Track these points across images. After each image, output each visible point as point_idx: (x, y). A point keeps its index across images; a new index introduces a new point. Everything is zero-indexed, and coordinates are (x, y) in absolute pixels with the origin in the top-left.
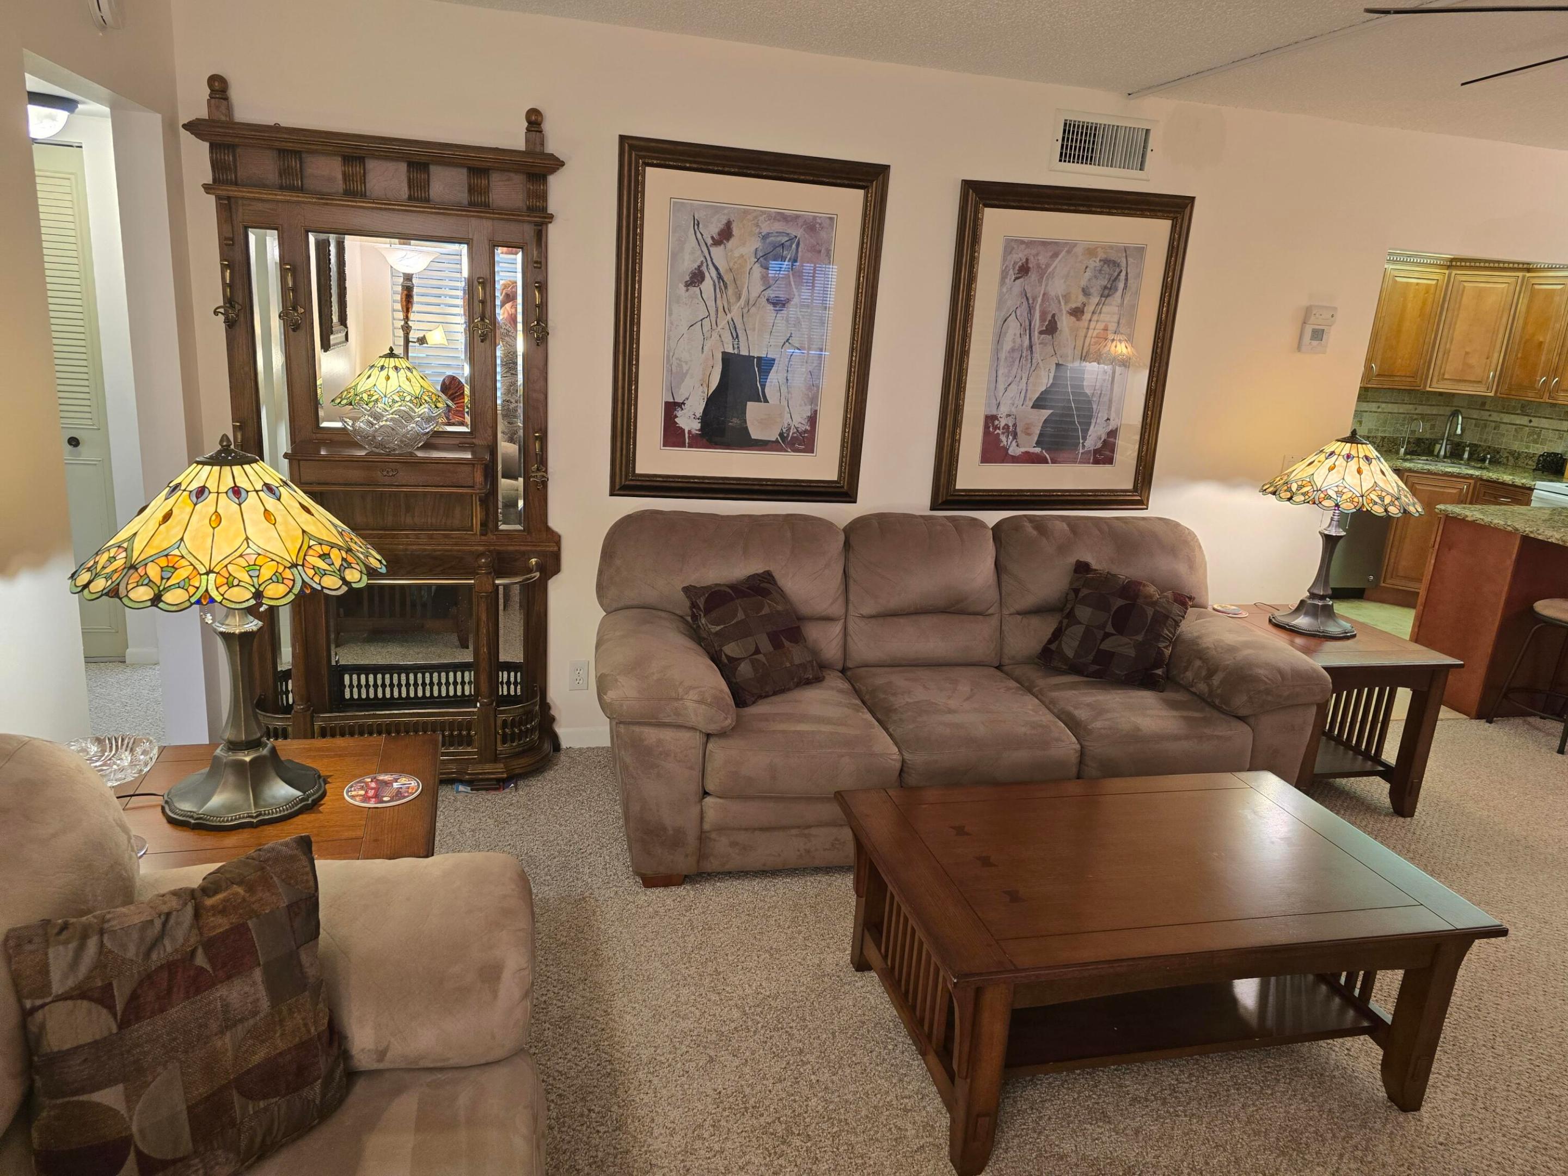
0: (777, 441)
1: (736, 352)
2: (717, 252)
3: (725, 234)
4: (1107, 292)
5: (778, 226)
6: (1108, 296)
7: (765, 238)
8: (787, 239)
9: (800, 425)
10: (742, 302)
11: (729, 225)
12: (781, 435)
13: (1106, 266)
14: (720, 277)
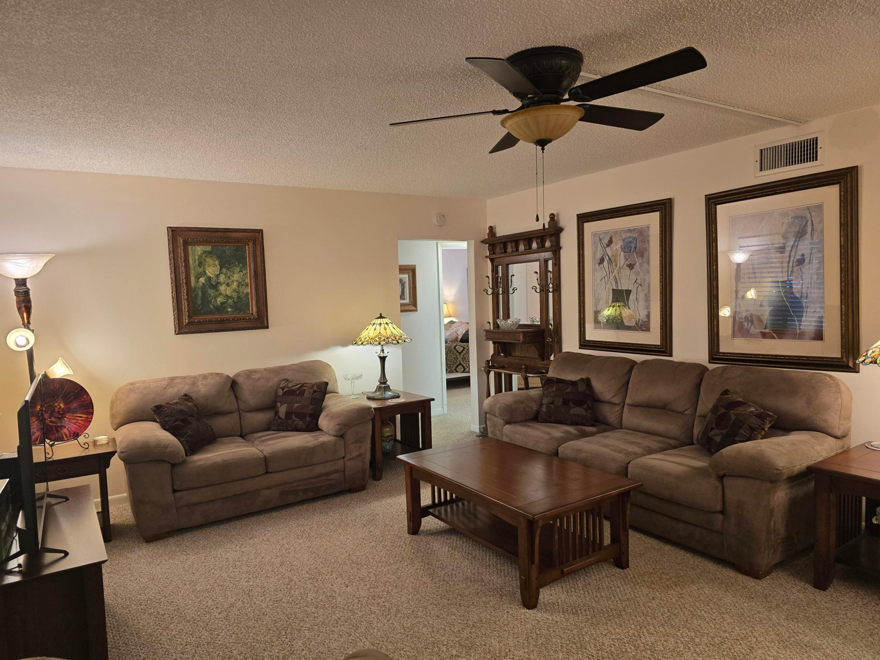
0: (635, 326)
1: (617, 288)
2: (608, 250)
3: (610, 242)
4: (800, 234)
5: (628, 235)
6: (800, 237)
7: (624, 240)
8: (632, 239)
9: (643, 319)
10: (618, 267)
11: (611, 238)
12: (636, 323)
13: (796, 220)
14: (610, 259)
